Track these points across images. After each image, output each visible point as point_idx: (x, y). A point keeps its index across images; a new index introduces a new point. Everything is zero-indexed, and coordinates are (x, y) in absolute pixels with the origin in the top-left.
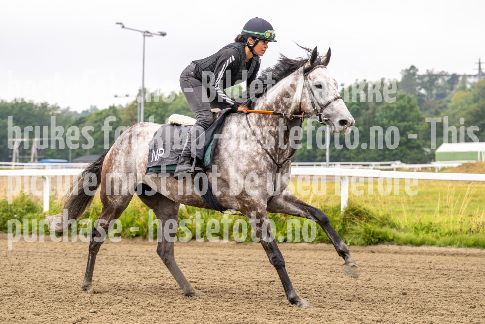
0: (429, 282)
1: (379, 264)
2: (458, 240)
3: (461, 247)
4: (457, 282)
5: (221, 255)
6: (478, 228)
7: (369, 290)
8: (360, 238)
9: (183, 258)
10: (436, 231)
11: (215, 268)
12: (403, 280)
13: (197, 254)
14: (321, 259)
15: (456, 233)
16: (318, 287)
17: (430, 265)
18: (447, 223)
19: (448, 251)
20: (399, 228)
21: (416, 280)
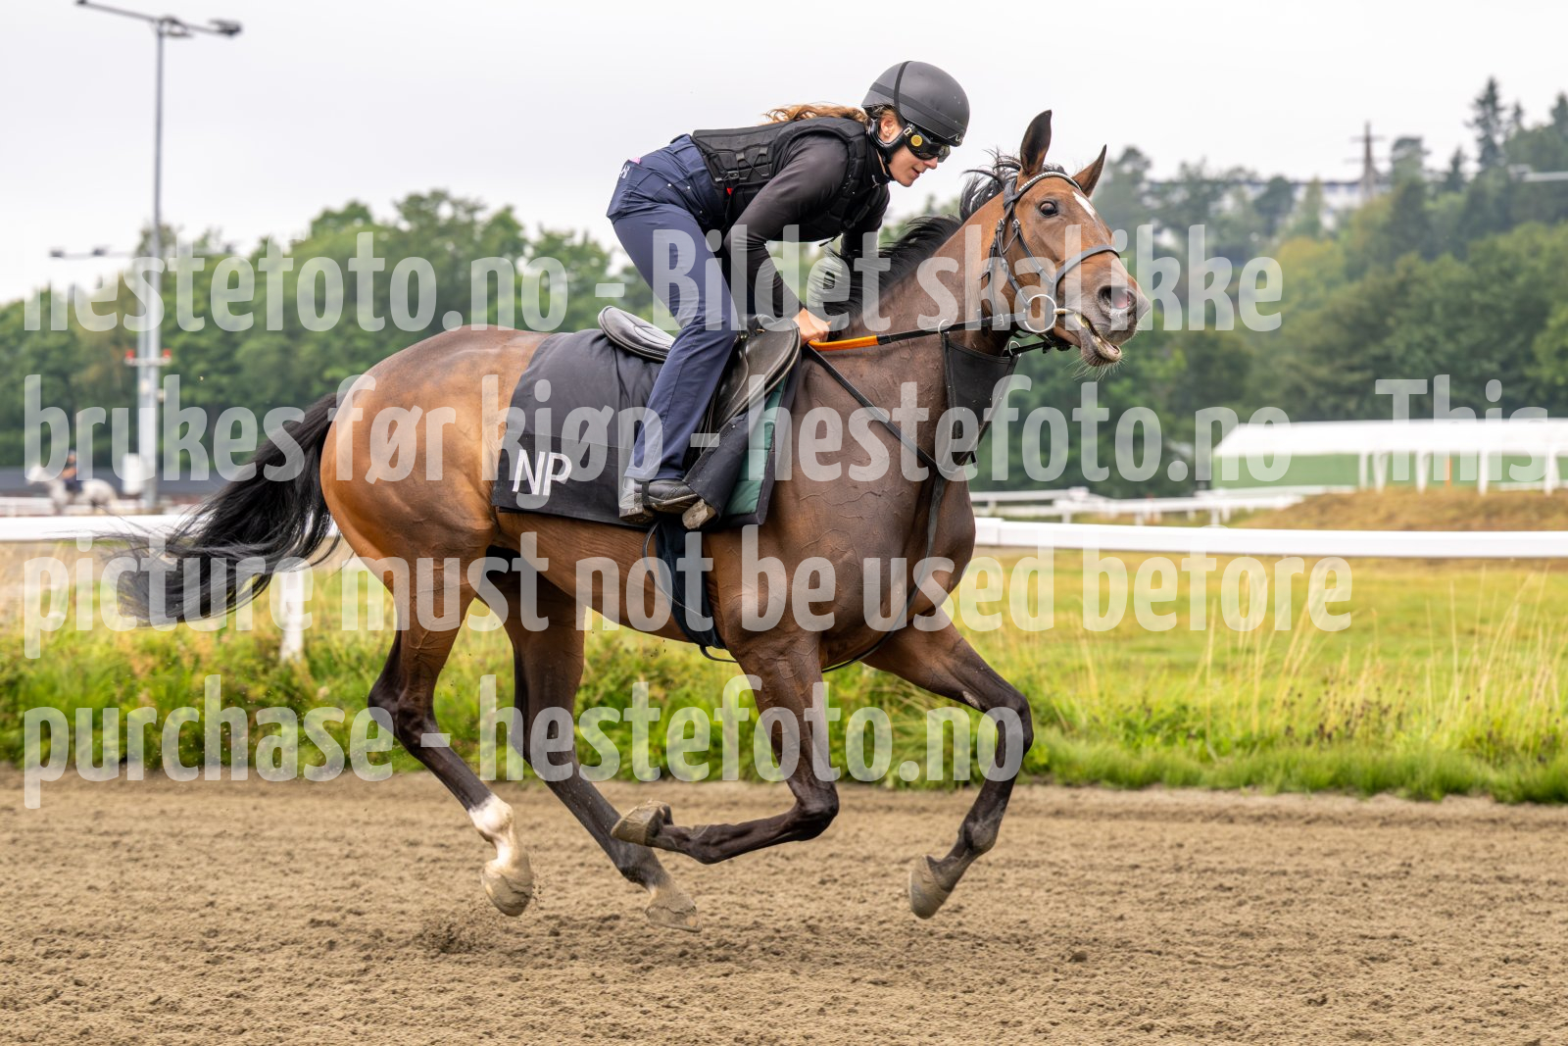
0: (1170, 914)
2: (1277, 767)
3: (1289, 792)
4: (1267, 913)
5: (433, 827)
6: (1348, 723)
7: (955, 944)
9: (292, 840)
10: (1202, 735)
11: (405, 874)
12: (1077, 910)
13: (344, 824)
15: (1270, 743)
17: (1176, 857)
18: (1240, 706)
19: (1244, 807)
20: (1071, 726)
21: (1123, 908)
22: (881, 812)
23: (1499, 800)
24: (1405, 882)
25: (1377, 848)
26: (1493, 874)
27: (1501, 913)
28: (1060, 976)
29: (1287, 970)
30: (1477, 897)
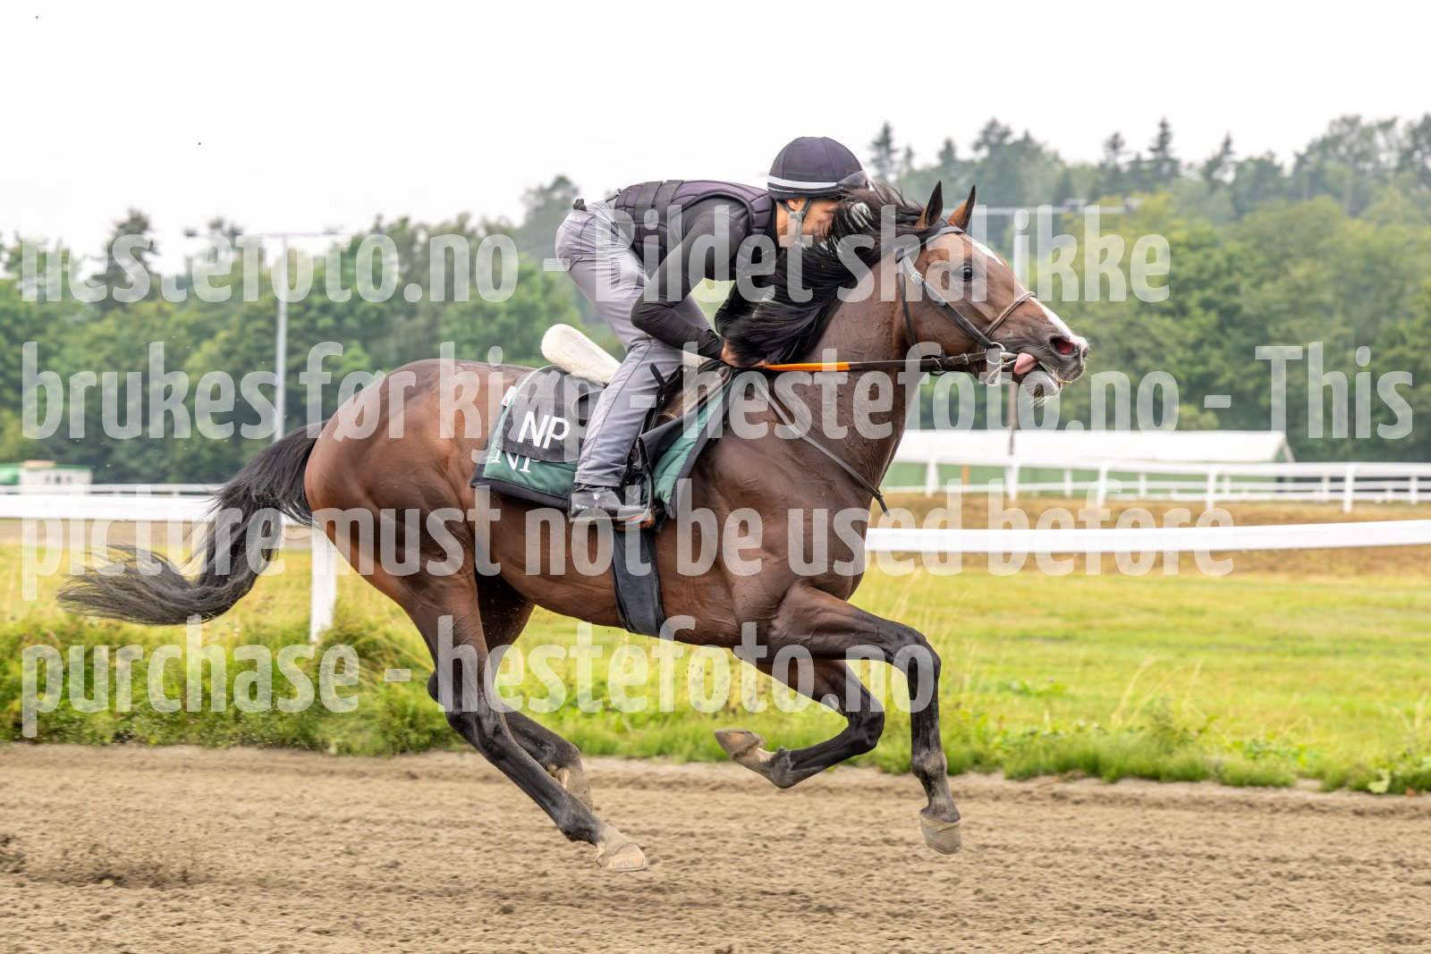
0: (588, 871)
1: (429, 816)
2: (686, 739)
3: (696, 761)
4: (677, 871)
7: (393, 897)
8: (372, 729)
12: (504, 867)
14: (240, 800)
16: (224, 891)
19: (655, 774)
21: (546, 866)
22: (323, 776)
23: (886, 771)
24: (801, 844)
25: (776, 812)
26: (880, 837)
27: (888, 872)
28: (489, 927)
29: (696, 922)
30: (866, 857)
